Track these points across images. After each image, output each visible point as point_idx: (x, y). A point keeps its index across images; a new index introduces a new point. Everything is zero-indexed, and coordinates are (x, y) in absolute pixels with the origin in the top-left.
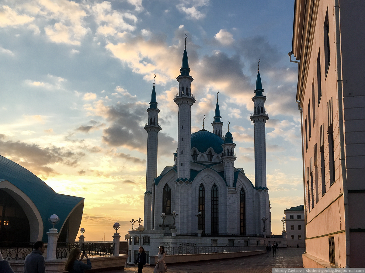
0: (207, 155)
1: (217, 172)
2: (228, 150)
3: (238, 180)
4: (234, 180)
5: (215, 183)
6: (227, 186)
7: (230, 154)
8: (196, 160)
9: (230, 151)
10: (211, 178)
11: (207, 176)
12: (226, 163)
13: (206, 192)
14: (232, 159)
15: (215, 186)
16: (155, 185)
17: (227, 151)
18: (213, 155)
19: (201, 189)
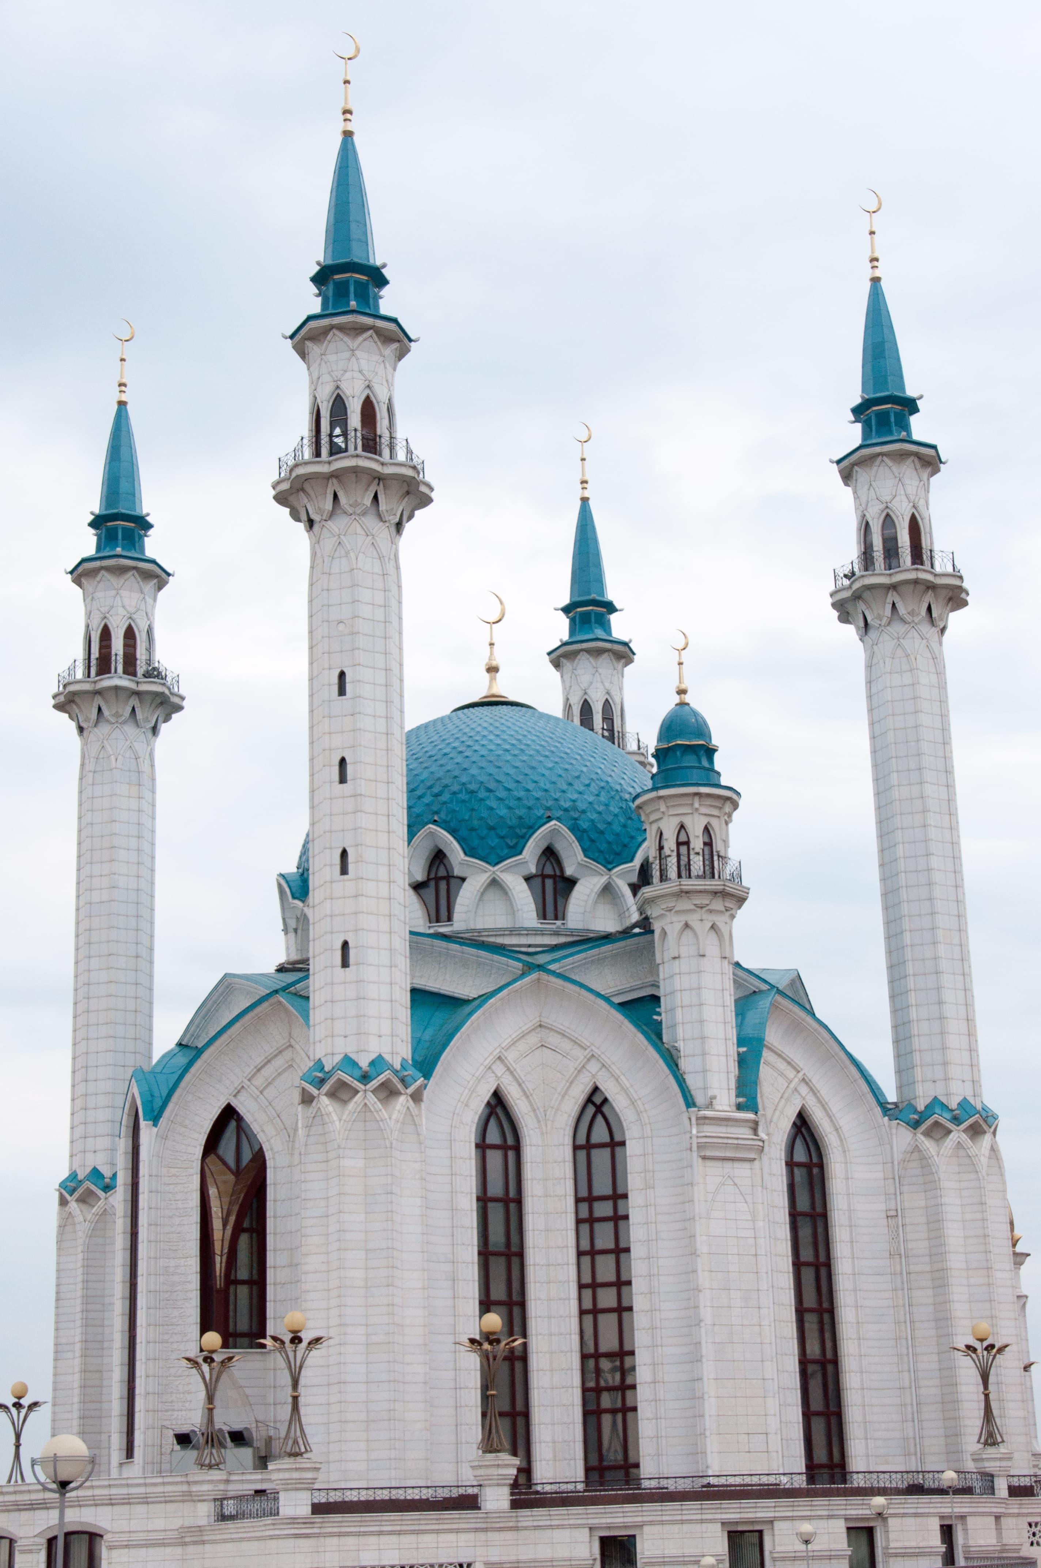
0: (528, 879)
1: (606, 999)
2: (683, 838)
3: (766, 1054)
4: (742, 1061)
5: (596, 1089)
6: (690, 1102)
7: (697, 864)
8: (449, 919)
9: (697, 844)
10: (566, 1045)
11: (533, 1039)
12: (674, 929)
13: (530, 1153)
14: (718, 904)
15: (599, 1109)
16: (143, 1123)
17: (679, 844)
18: (571, 883)
19: (493, 1137)
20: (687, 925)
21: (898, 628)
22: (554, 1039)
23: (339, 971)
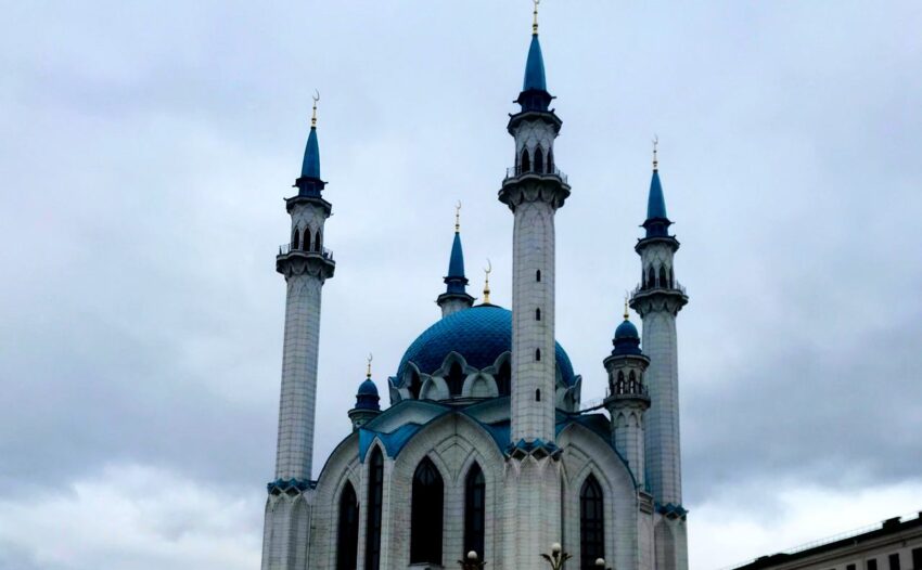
5: (592, 475)
10: (581, 455)
14: (643, 405)
15: (593, 484)
20: (633, 414)
21: (664, 313)
22: (575, 451)
23: (535, 402)
